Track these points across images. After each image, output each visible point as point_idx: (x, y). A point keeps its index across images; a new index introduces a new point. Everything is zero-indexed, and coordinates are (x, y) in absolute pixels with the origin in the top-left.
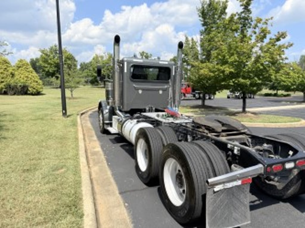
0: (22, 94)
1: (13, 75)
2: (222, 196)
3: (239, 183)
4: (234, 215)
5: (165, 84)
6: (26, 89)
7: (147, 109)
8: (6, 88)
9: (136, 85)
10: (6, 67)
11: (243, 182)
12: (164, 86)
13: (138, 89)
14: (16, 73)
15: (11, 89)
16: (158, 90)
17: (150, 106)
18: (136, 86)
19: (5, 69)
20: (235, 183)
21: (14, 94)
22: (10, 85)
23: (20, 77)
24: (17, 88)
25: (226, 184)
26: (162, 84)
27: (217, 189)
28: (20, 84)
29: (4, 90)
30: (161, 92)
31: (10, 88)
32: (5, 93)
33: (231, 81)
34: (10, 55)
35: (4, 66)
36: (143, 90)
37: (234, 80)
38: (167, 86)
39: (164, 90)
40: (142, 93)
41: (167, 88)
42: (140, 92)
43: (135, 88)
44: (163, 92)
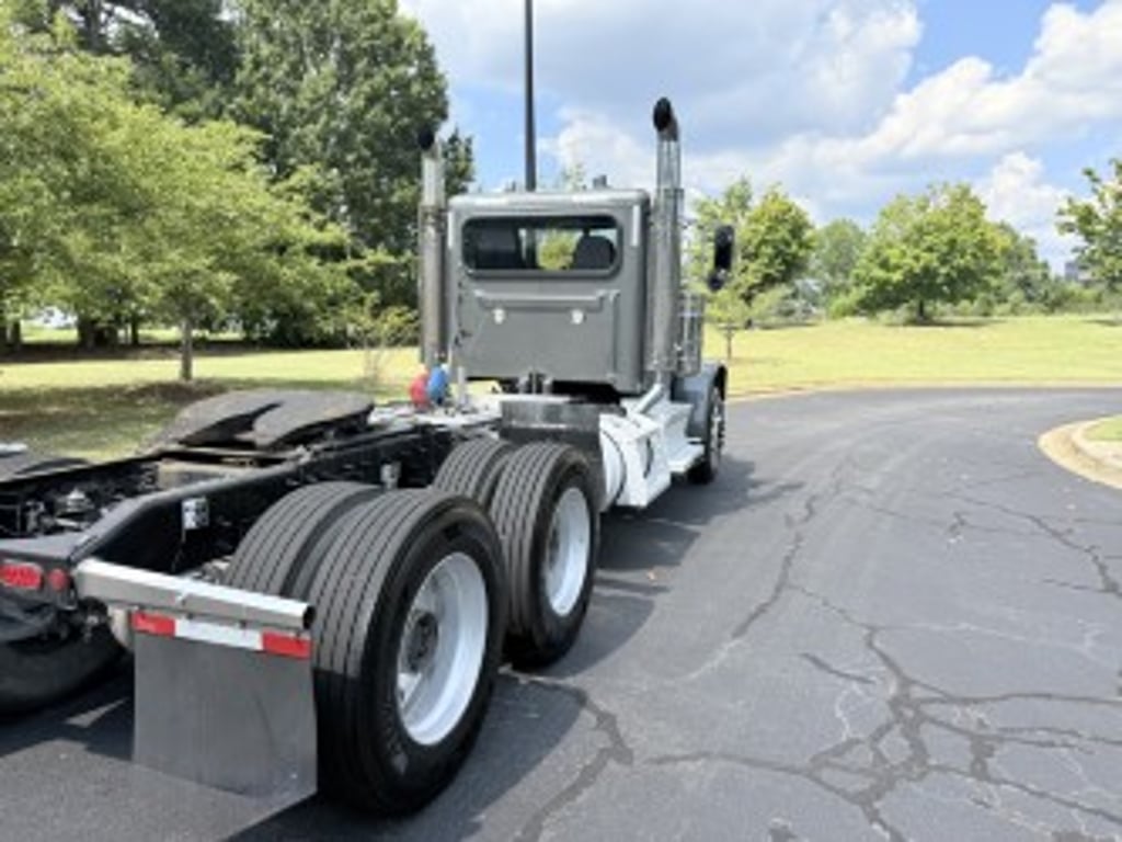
5: (595, 285)
7: (523, 380)
9: (486, 291)
12: (592, 292)
13: (488, 307)
16: (566, 309)
17: (530, 369)
18: (483, 296)
26: (585, 286)
30: (577, 317)
36: (510, 308)
38: (601, 293)
39: (588, 309)
40: (504, 322)
41: (602, 299)
42: (499, 315)
43: (480, 301)
44: (585, 318)
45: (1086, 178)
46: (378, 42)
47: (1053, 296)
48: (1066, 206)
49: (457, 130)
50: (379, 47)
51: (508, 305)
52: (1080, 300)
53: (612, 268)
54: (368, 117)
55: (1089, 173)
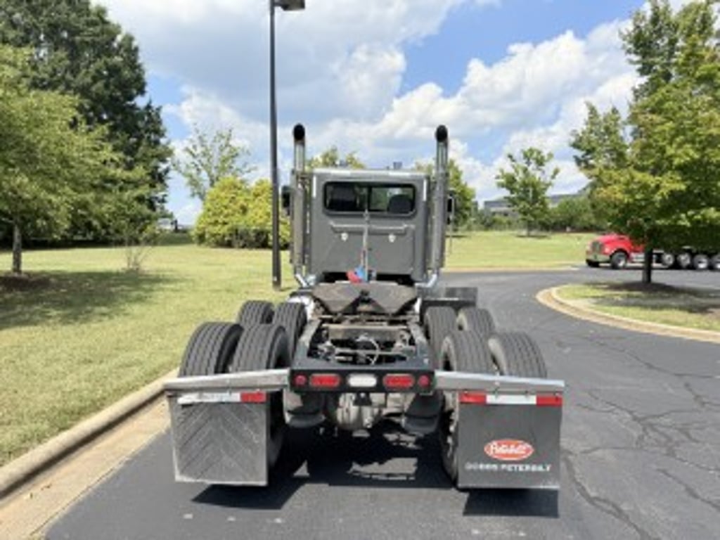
0: (258, 247)
1: (244, 210)
2: (200, 416)
3: (236, 397)
4: (226, 459)
5: (402, 222)
6: (265, 236)
8: (231, 235)
9: (336, 223)
10: (233, 195)
11: (243, 396)
12: (401, 225)
13: (338, 232)
14: (251, 206)
15: (239, 237)
16: (386, 234)
18: (335, 226)
19: (233, 198)
20: (225, 397)
21: (244, 247)
22: (237, 230)
23: (256, 214)
24: (247, 234)
25: (205, 394)
26: (397, 221)
27: (184, 399)
28: (254, 228)
29: (226, 239)
30: (392, 238)
31: (237, 234)
32: (229, 245)
33: (683, 216)
34: (253, 172)
35: (231, 193)
36: (351, 232)
37: (690, 213)
38: (405, 226)
39: (399, 234)
40: (347, 241)
41: (406, 230)
42: (344, 236)
43: (333, 229)
44: (397, 239)
45: (509, 159)
46: (97, 39)
47: (488, 221)
48: (500, 174)
49: (150, 102)
50: (98, 43)
51: (349, 230)
52: (501, 223)
53: (411, 213)
54: (94, 89)
55: (510, 157)
